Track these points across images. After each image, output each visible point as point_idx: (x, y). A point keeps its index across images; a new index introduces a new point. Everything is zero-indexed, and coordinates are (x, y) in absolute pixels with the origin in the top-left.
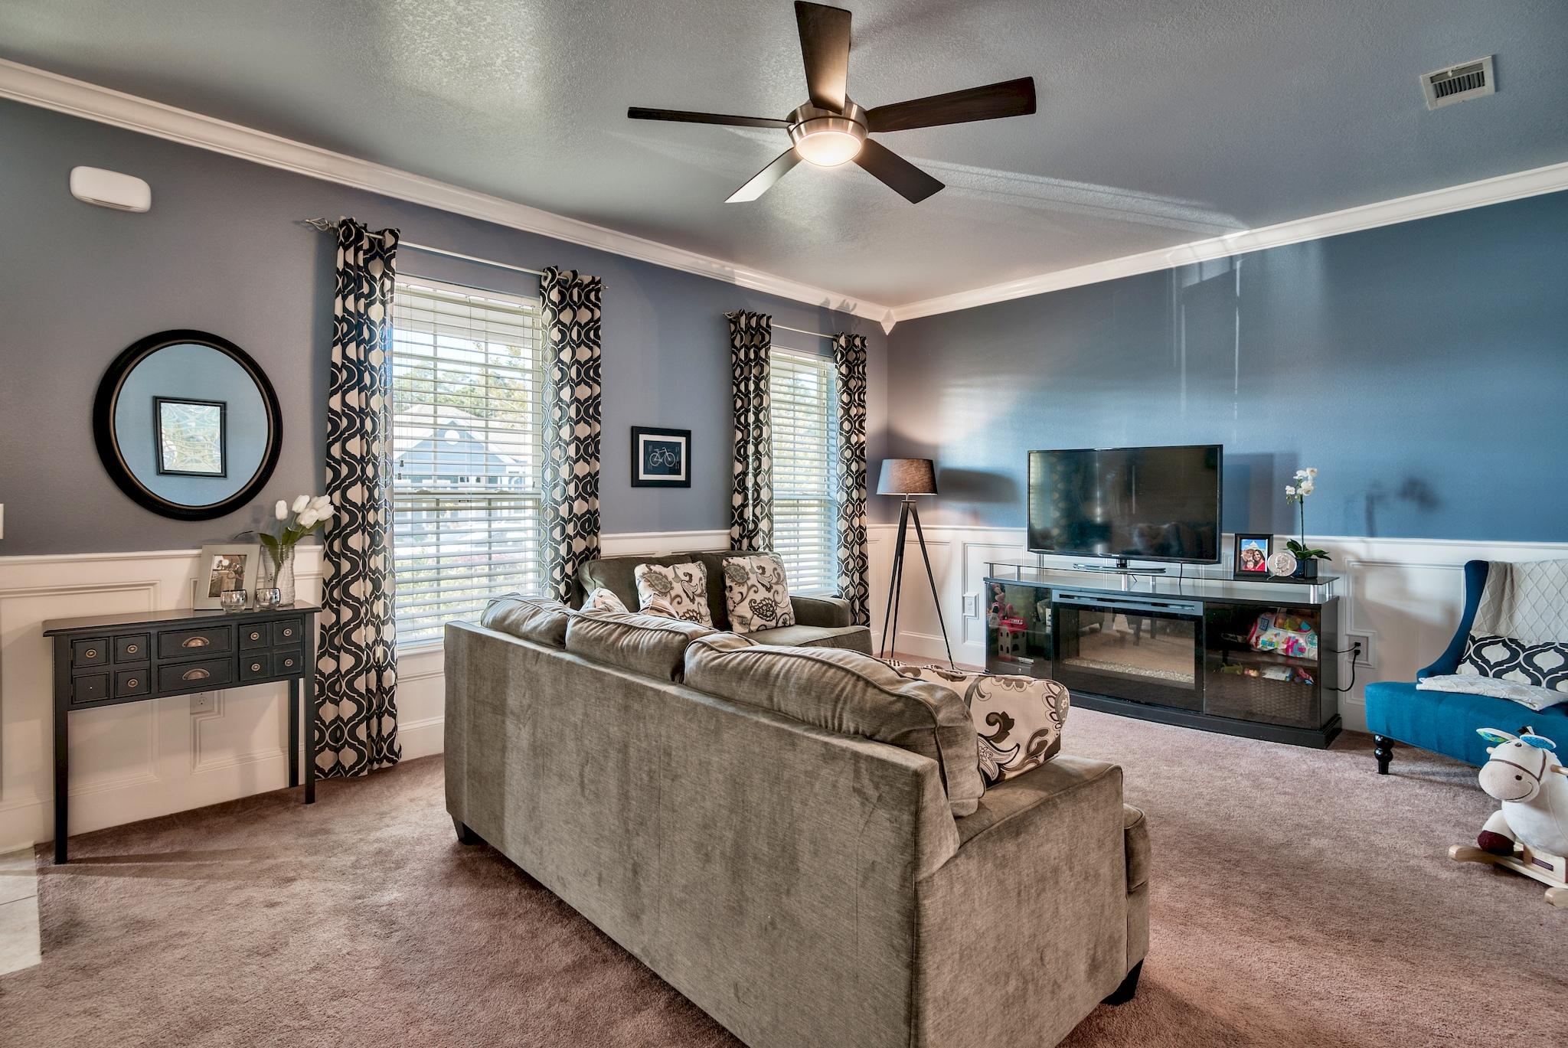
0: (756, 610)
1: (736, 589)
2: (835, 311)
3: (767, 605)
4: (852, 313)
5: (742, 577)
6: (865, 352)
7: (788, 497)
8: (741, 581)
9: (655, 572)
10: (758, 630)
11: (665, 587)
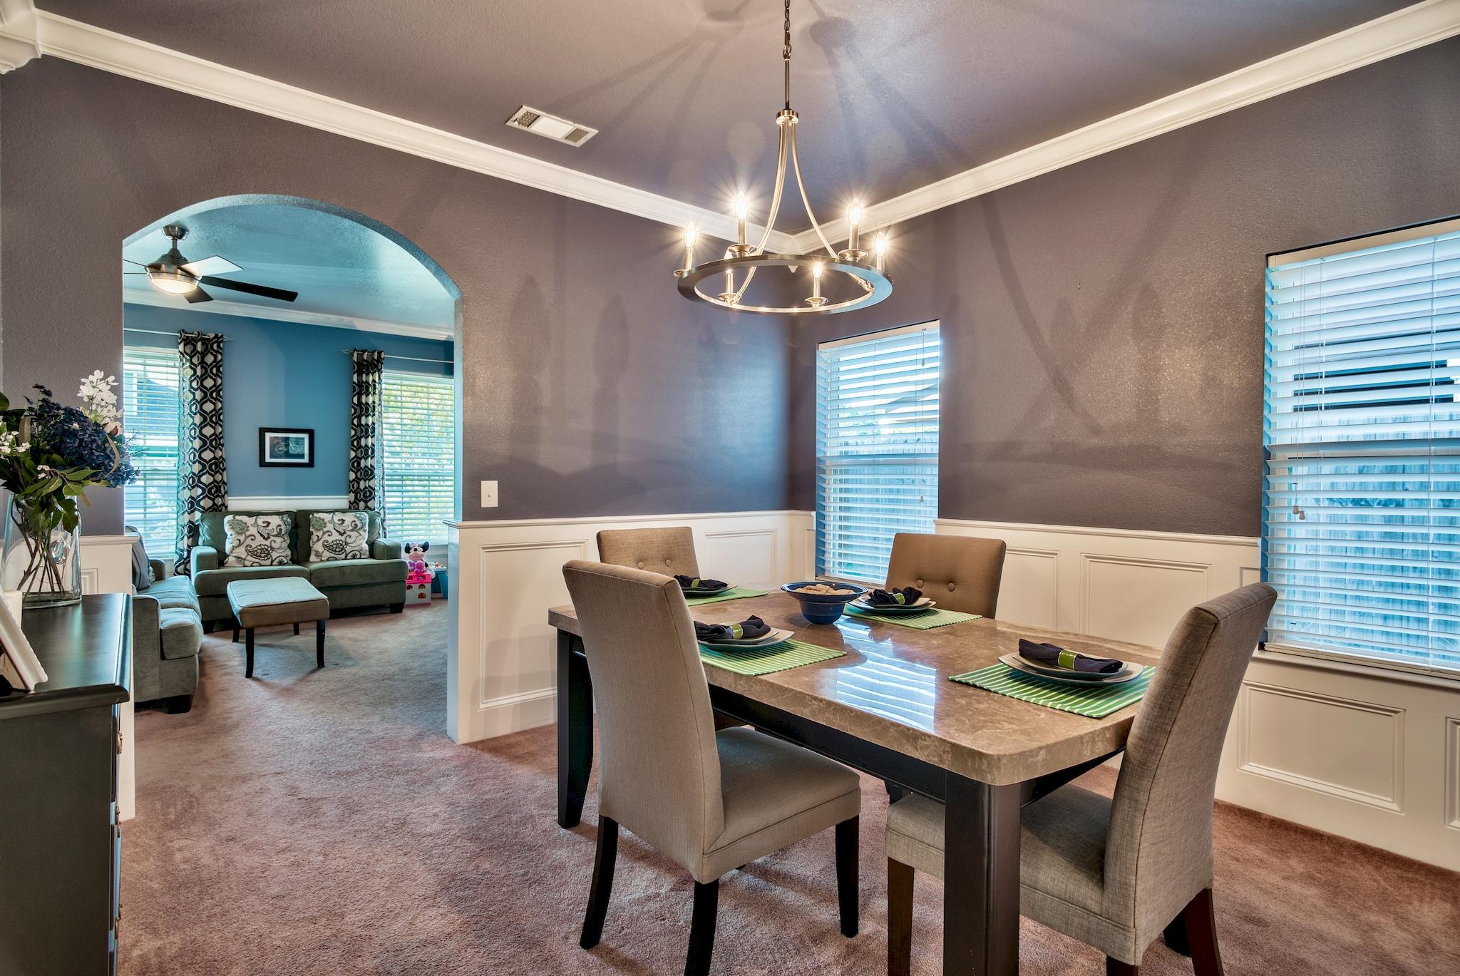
0: (327, 547)
1: (315, 533)
3: (337, 544)
5: (320, 526)
8: (318, 528)
9: (237, 521)
10: (328, 559)
11: (242, 529)
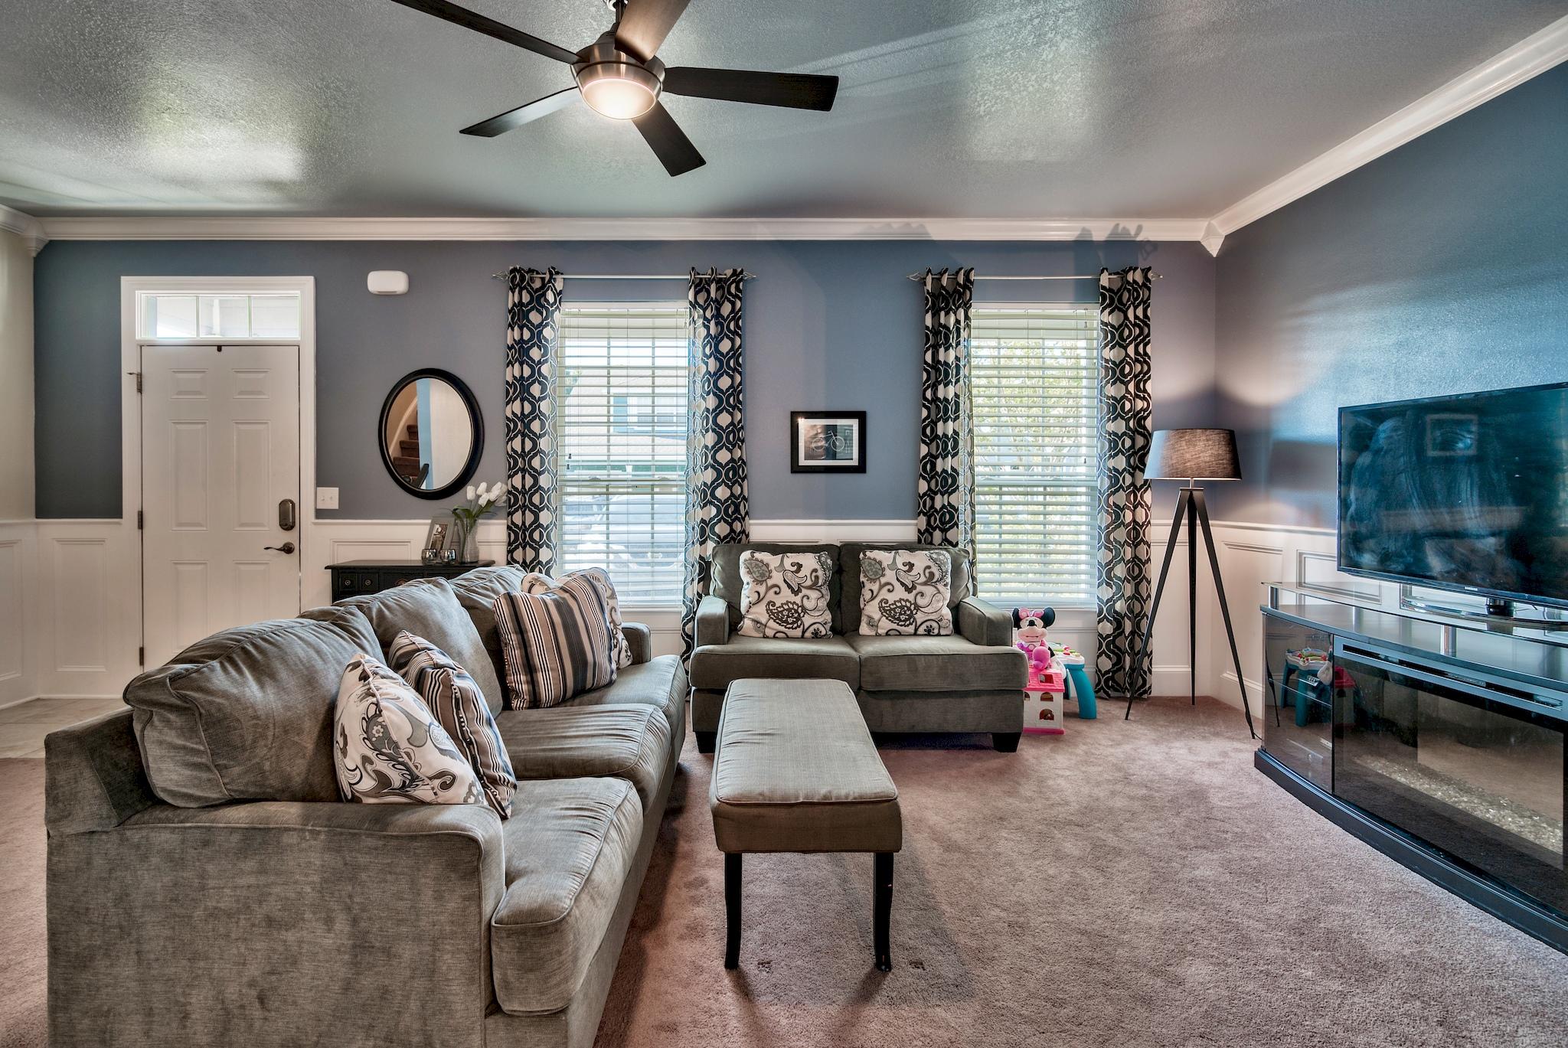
0: (886, 611)
1: (868, 586)
2: (1106, 242)
3: (902, 608)
4: (1139, 238)
5: (876, 573)
6: (1149, 289)
7: (1026, 483)
8: (873, 577)
9: (757, 560)
10: (887, 634)
11: (763, 575)
